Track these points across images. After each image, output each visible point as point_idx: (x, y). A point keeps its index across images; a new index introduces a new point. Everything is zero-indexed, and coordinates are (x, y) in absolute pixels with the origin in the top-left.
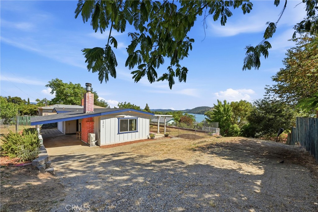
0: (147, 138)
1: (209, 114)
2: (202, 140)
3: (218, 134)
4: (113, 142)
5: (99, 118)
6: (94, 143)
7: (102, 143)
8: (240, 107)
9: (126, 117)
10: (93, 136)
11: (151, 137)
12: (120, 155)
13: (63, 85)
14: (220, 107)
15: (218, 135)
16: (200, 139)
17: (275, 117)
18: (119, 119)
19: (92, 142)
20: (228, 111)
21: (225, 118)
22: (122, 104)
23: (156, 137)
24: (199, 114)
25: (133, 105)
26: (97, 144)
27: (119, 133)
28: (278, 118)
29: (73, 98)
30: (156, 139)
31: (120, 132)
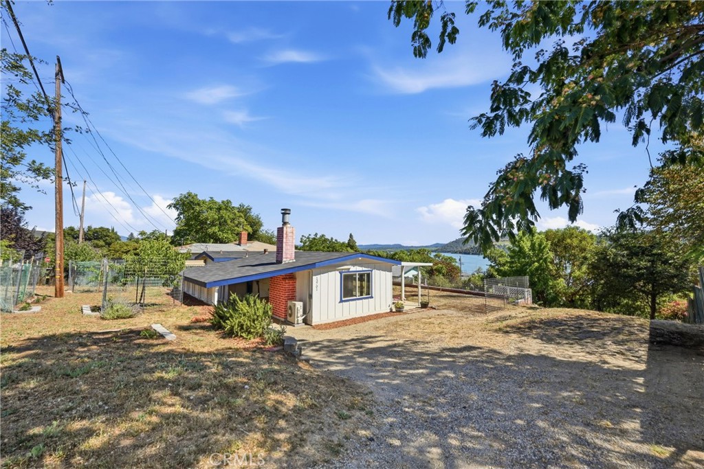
0: (389, 311)
1: (493, 255)
2: (500, 314)
3: (530, 300)
4: (331, 319)
5: (309, 272)
6: (300, 319)
7: (316, 320)
8: (569, 241)
9: (353, 269)
10: (299, 307)
11: (396, 307)
12: (370, 340)
13: (199, 204)
14: (523, 241)
15: (529, 302)
16: (495, 312)
17: (653, 264)
18: (341, 273)
19: (298, 317)
20: (541, 250)
21: (536, 264)
22: (308, 238)
23: (406, 308)
24: (465, 253)
25: (332, 239)
26: (306, 322)
27: (341, 301)
28: (660, 267)
29: (216, 229)
30: (406, 313)
31: (343, 299)
